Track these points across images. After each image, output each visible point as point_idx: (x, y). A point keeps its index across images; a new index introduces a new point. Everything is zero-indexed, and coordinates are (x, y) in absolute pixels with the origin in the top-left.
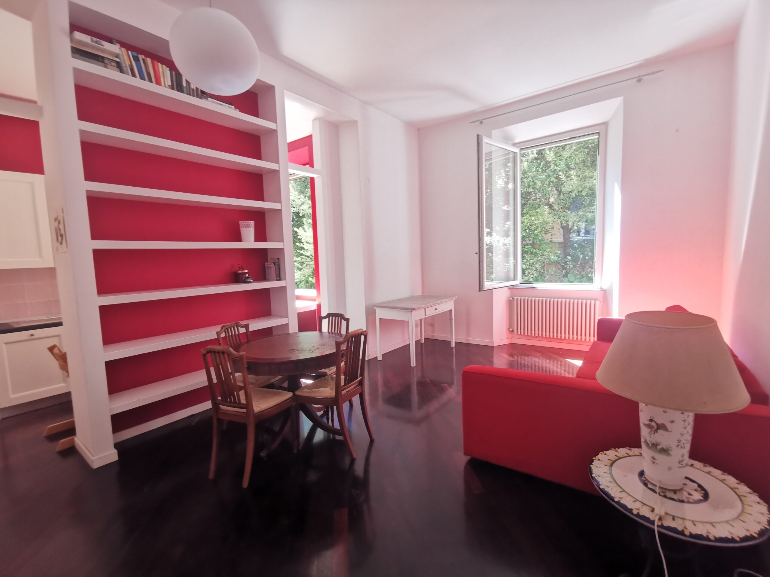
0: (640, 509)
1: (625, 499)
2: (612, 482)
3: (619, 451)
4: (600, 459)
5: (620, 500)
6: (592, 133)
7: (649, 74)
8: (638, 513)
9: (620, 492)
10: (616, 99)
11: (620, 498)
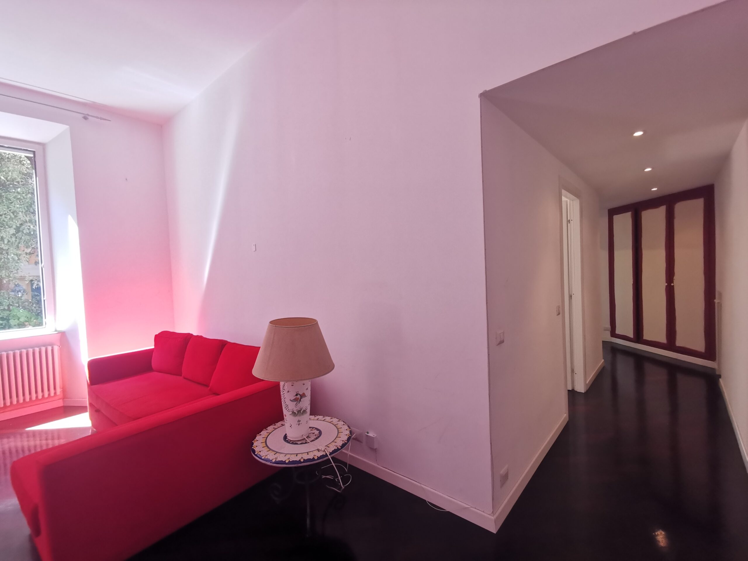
0: (303, 457)
1: (291, 458)
2: (275, 454)
3: (262, 434)
4: (257, 445)
5: (289, 460)
6: (25, 149)
7: (97, 118)
8: (304, 459)
9: (285, 456)
10: (61, 125)
11: (288, 459)
